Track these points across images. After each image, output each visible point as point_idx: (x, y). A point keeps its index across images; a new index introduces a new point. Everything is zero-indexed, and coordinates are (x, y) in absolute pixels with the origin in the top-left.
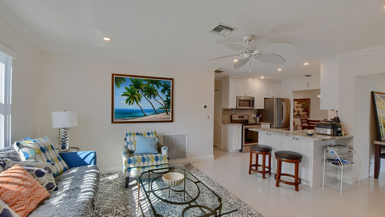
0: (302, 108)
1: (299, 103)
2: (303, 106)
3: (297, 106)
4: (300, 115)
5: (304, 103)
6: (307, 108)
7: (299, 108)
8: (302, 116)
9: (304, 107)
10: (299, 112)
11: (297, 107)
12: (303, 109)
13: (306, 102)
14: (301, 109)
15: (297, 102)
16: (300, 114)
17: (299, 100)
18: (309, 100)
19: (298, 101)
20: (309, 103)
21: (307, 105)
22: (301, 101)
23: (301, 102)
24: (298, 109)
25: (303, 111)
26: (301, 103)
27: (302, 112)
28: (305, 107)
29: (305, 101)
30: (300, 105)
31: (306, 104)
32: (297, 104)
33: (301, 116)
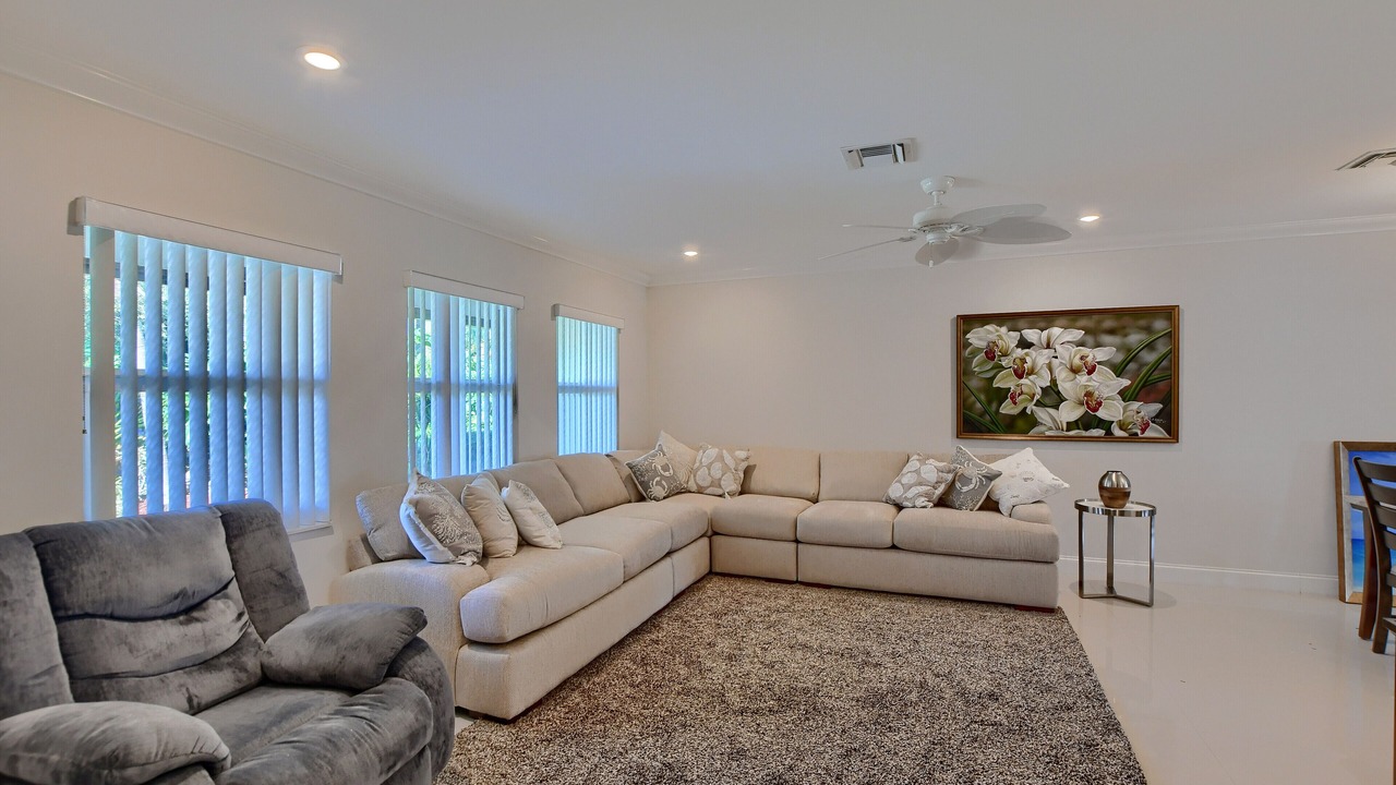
0: (1119, 370)
1: (1090, 340)
2: (1126, 363)
3: (1077, 362)
4: (1106, 425)
5: (1135, 338)
6: (1156, 375)
7: (1090, 373)
8: (1118, 432)
9: (1132, 366)
10: (1091, 401)
11: (1075, 371)
12: (1126, 382)
13: (1148, 330)
14: (1107, 385)
15: (1078, 334)
16: (1101, 413)
17: (1096, 317)
18: (1170, 313)
19: (1084, 322)
20: (1172, 336)
21: (1162, 348)
22: (1109, 323)
23: (1111, 332)
24: (1083, 379)
25: (1125, 395)
26: (1107, 339)
27: (1119, 404)
28: (1142, 365)
29: (1142, 323)
30: (1101, 354)
31: (1150, 346)
32: (1081, 344)
33: (1109, 433)
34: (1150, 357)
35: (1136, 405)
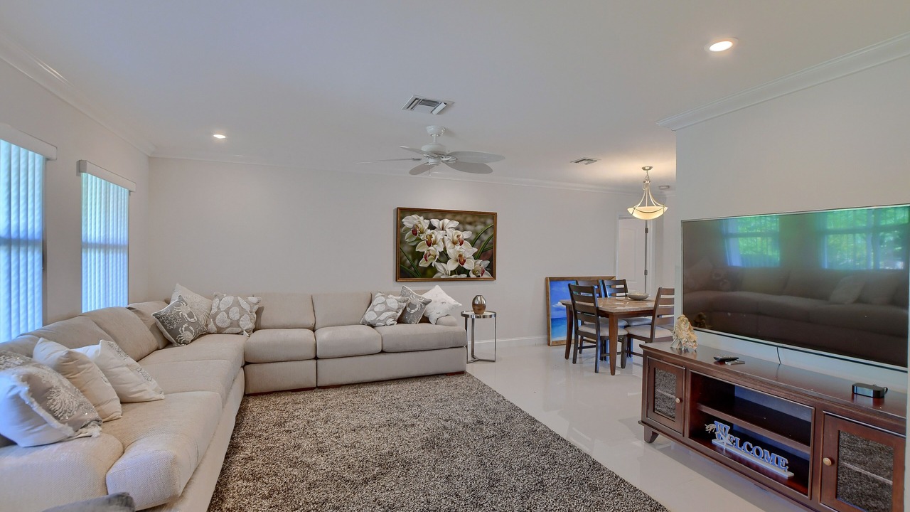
0: (473, 244)
1: (461, 227)
2: (476, 240)
3: (455, 238)
4: (467, 272)
5: (480, 228)
6: (487, 246)
7: (461, 245)
8: (472, 276)
9: (478, 242)
10: (461, 260)
11: (454, 243)
12: (476, 250)
13: (485, 224)
14: (468, 251)
15: (456, 224)
16: (466, 266)
17: (464, 215)
18: (493, 216)
19: (458, 217)
20: (494, 227)
21: (490, 234)
22: (469, 219)
23: (470, 224)
24: (458, 247)
25: (476, 256)
26: (468, 227)
27: (473, 261)
29: (482, 220)
30: (466, 235)
31: (485, 232)
32: (457, 229)
33: (468, 276)
34: (485, 238)
35: (480, 261)
